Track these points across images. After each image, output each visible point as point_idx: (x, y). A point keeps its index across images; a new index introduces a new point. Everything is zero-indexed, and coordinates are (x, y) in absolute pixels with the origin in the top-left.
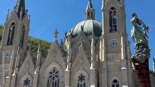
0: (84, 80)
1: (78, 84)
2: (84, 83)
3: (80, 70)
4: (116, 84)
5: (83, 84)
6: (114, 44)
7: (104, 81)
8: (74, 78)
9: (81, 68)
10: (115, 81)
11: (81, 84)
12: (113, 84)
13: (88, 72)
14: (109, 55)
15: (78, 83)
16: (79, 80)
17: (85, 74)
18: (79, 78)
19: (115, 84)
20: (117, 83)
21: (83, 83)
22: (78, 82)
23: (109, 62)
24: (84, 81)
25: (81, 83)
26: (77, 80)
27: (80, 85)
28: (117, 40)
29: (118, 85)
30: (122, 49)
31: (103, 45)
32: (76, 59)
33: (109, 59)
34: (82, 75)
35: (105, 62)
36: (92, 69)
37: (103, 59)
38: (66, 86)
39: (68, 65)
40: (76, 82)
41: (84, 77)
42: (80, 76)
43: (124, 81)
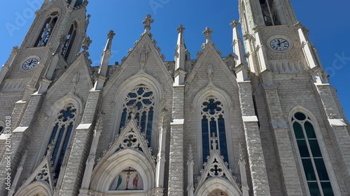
0: (219, 109)
1: (205, 120)
2: (221, 116)
3: (206, 88)
4: (304, 121)
5: (216, 120)
6: (279, 44)
7: (274, 112)
8: (194, 105)
9: (211, 84)
10: (300, 116)
11: (213, 119)
12: (294, 121)
13: (233, 91)
14: (274, 62)
15: (205, 117)
16: (205, 110)
17: (219, 95)
18: (206, 107)
19: (302, 123)
20: (307, 119)
21: (216, 116)
22: (204, 113)
23: (277, 76)
24: (220, 113)
25: (212, 116)
26: (201, 110)
27: (209, 120)
28: (285, 38)
29: (308, 125)
30: (307, 50)
31: (258, 42)
32: (198, 65)
33: (276, 69)
34: (212, 101)
35: (270, 74)
36: (242, 81)
37: (263, 67)
38: (174, 120)
39: (179, 74)
40: (199, 113)
41: (219, 103)
42: (207, 101)
43: (330, 112)
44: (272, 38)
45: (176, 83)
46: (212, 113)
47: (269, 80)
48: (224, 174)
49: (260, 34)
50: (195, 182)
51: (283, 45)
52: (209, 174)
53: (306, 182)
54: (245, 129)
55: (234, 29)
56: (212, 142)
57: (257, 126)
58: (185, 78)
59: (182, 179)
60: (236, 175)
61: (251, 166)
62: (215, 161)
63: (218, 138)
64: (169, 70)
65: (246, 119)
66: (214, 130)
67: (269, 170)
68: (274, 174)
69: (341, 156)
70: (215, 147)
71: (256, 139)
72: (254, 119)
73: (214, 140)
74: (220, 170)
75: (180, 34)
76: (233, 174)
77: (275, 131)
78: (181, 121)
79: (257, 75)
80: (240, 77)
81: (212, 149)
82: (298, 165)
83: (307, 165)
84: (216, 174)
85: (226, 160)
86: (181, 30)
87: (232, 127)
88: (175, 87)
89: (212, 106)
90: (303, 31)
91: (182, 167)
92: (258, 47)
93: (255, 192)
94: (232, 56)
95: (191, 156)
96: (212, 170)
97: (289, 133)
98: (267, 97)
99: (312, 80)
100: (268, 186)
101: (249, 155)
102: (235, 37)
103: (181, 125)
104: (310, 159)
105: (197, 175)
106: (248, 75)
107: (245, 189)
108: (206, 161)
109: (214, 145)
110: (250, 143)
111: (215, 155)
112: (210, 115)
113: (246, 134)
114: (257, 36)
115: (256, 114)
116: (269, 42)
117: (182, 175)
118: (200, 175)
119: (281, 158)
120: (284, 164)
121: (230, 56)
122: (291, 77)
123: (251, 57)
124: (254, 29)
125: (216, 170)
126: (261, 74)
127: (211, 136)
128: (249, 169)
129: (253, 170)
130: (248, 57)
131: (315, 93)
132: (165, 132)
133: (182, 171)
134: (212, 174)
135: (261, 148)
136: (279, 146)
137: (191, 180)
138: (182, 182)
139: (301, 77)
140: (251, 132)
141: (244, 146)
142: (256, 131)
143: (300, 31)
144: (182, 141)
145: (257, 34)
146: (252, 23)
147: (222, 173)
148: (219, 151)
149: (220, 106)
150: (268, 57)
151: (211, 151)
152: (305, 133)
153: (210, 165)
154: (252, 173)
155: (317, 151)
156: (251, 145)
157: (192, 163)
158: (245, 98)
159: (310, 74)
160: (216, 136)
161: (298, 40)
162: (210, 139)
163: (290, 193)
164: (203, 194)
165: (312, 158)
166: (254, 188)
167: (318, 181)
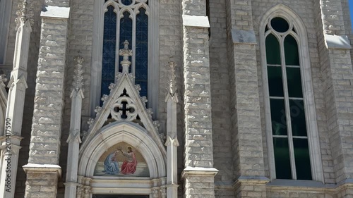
1: (110, 14)
2: (142, 10)
4: (285, 34)
5: (133, 16)
10: (280, 24)
11: (126, 14)
12: (268, 32)
15: (111, 8)
19: (281, 37)
20: (290, 32)
21: (133, 10)
24: (142, 3)
25: (125, 8)
27: (120, 16)
29: (291, 43)
38: (49, 8)
43: (329, 22)
46: (127, 2)
48: (138, 118)
50: (84, 129)
52: (110, 117)
53: (270, 136)
54: (185, 39)
56: (121, 58)
57: (206, 36)
59: (59, 122)
60: (158, 117)
61: (187, 105)
62: (125, 93)
63: (133, 53)
65: (190, 20)
66: (126, 35)
67: (215, 114)
68: (223, 121)
69: (332, 98)
70: (126, 68)
71: (203, 61)
73: (126, 55)
74: (132, 110)
76: (154, 119)
77: (236, 48)
78: (64, 12)
81: (121, 70)
82: (263, 108)
83: (277, 108)
84: (124, 116)
85: (144, 93)
87: (162, 33)
91: (61, 101)
93: (187, 150)
95: (79, 82)
96: (117, 109)
97: (258, 51)
100: (211, 141)
101: (186, 86)
103: (62, 19)
104: (283, 101)
105: (89, 116)
107: (173, 143)
108: (108, 93)
109: (126, 65)
110: (190, 65)
111: (125, 82)
112: (122, 5)
113: (185, 49)
115: (208, 14)
117: (60, 115)
118: (94, 116)
119: (239, 96)
120: (241, 105)
125: (124, 110)
127: (122, 47)
128: (183, 110)
129: (190, 113)
132: (29, 29)
133: (60, 108)
134: (117, 116)
135: (208, 76)
136: (238, 75)
137: (76, 124)
138: (58, 128)
140: (195, 45)
141: (180, 70)
142: (202, 45)
144: (63, 51)
147: (134, 115)
148: (133, 76)
151: (118, 75)
152: (282, 57)
153: (114, 100)
154: (187, 118)
155: (296, 88)
156: (191, 69)
157: (81, 95)
160: (130, 47)
162: (118, 52)
163: (244, 153)
164: (95, 150)
165: (287, 98)
166: (188, 142)
167: (290, 137)
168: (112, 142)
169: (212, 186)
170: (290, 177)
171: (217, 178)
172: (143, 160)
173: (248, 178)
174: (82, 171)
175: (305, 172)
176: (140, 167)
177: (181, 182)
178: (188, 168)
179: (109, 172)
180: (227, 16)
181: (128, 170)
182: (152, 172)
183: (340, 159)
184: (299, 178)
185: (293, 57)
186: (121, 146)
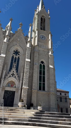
0: (19, 54)
2: (19, 57)
3: (16, 46)
5: (17, 58)
6: (43, 37)
7: (36, 60)
8: (10, 51)
9: (18, 44)
10: (42, 62)
11: (16, 57)
12: (40, 64)
13: (25, 49)
14: (40, 43)
15: (13, 56)
16: (14, 53)
17: (20, 50)
18: (14, 52)
19: (42, 65)
20: (44, 64)
22: (13, 55)
23: (39, 48)
24: (19, 56)
25: (16, 56)
26: (13, 53)
27: (15, 57)
28: (45, 36)
29: (44, 66)
30: (50, 42)
31: (37, 35)
32: (15, 36)
33: (39, 46)
34: (17, 51)
35: (37, 47)
36: (29, 47)
37: (36, 44)
38: (2, 54)
39: (7, 37)
40: (11, 54)
41: (19, 52)
42: (15, 50)
43: (50, 63)
44: (41, 34)
45: (5, 40)
46: (16, 55)
47: (37, 49)
48: (15, 76)
49: (38, 32)
50: (5, 77)
51: (44, 38)
52: (10, 76)
53: (39, 82)
54: (26, 63)
55: (30, 27)
56: (14, 65)
57: (29, 63)
58: (9, 40)
60: (19, 77)
61: (24, 75)
62: (13, 72)
63: (16, 64)
64: (3, 34)
65: (27, 60)
66: (15, 61)
67: (29, 77)
68: (31, 78)
69: (50, 76)
71: (28, 67)
72: (29, 60)
73: (15, 65)
74: (14, 75)
75: (10, 22)
77: (34, 66)
78: (4, 56)
79: (34, 46)
80: (28, 45)
81: (13, 67)
83: (40, 77)
84: (13, 76)
85: (17, 72)
86: (11, 20)
87: (22, 61)
88: (4, 42)
89: (17, 52)
90: (51, 35)
91: (1, 72)
92: (36, 36)
94: (27, 37)
95: (5, 68)
96: (12, 74)
97: (38, 67)
98: (35, 54)
99: (49, 52)
100: (28, 82)
101: (25, 72)
102: (30, 30)
103: (4, 57)
105: (6, 75)
106: (31, 45)
107: (21, 82)
108: (10, 71)
109: (14, 66)
110: (26, 68)
111: (14, 70)
113: (25, 65)
114: (37, 32)
115: (30, 59)
116: (40, 35)
117: (1, 74)
118: (7, 75)
119: (34, 74)
120: (34, 76)
121: (27, 36)
122: (43, 49)
123: (33, 39)
124: (36, 29)
125: (13, 75)
126: (35, 46)
127: (14, 63)
128: (24, 76)
129: (25, 77)
130: (32, 39)
131: (48, 56)
135: (29, 70)
136: (34, 71)
137: (3, 76)
139: (46, 50)
140: (27, 64)
141: (24, 68)
143: (50, 35)
144: (3, 63)
145: (37, 31)
146: (37, 26)
148: (15, 69)
149: (19, 53)
150: (38, 41)
151: (13, 68)
152: (42, 68)
153: (11, 73)
154: (24, 77)
155: (44, 74)
157: (5, 71)
158: (28, 53)
159: (48, 50)
160: (16, 63)
161: (49, 38)
162: (13, 64)
163: (34, 85)
164: (6, 82)
165: (42, 75)
166: (24, 82)
167: (42, 83)
168: (10, 80)
169: (27, 90)
170: (41, 90)
171: (28, 89)
172: (15, 84)
173: (34, 89)
174: (3, 86)
175: (44, 89)
176: (14, 86)
177: (22, 89)
178: (23, 87)
179: (8, 86)
180: (34, 60)
181: (12, 86)
182: (17, 87)
183: (50, 88)
184: (43, 90)
185: (44, 68)
186: (11, 81)
